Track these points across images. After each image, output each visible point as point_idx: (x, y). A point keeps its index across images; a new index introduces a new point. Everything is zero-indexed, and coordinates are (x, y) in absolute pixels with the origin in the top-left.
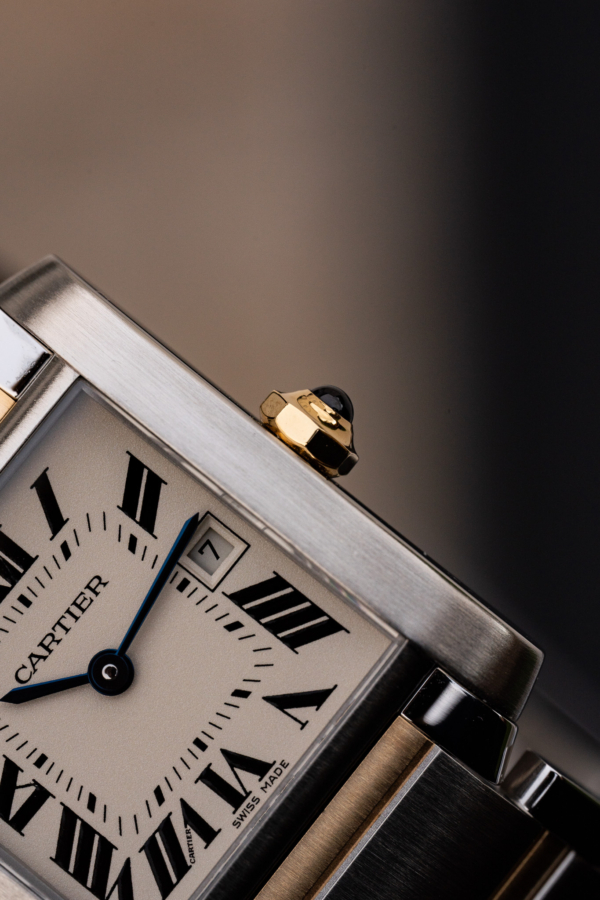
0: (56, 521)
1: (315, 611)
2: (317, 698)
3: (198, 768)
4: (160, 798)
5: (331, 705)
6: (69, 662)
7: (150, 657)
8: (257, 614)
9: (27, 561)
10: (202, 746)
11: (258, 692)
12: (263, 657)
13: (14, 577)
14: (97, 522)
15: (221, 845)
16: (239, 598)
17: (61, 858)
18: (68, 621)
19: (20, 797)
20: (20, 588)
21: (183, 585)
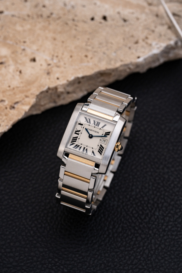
0: (103, 127)
1: (102, 152)
2: (94, 155)
3: (85, 147)
4: (81, 144)
6: (91, 133)
7: (94, 138)
8: (100, 147)
9: (98, 126)
10: (87, 146)
11: (93, 150)
12: (96, 149)
13: (96, 125)
14: (104, 131)
15: (79, 151)
16: (101, 145)
17: (73, 138)
18: (94, 131)
19: (77, 132)
20: (96, 126)
21: (100, 140)
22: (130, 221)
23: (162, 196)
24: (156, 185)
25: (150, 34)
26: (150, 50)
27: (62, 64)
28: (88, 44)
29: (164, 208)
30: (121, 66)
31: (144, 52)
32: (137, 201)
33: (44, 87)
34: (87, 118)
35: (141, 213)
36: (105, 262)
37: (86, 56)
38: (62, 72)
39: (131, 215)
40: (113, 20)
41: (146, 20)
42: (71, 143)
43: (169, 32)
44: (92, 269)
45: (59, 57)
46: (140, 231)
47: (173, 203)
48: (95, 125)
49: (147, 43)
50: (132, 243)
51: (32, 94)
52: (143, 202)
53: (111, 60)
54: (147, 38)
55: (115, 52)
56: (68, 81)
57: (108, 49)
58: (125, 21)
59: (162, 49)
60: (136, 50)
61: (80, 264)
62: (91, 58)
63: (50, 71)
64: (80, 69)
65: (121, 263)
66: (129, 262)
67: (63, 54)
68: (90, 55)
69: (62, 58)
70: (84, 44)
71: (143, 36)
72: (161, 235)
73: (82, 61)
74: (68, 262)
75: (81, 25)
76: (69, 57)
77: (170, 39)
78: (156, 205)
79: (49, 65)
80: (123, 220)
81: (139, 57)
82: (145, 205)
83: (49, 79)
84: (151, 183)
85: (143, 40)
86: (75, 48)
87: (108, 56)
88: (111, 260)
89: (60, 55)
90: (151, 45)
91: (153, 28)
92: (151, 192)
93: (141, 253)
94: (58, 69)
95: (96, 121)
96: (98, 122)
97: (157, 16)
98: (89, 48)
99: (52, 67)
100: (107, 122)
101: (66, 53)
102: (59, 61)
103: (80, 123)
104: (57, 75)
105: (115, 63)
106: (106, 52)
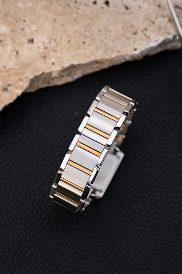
23: (141, 190)
24: (137, 178)
25: (150, 26)
26: (148, 43)
27: (59, 48)
28: (88, 30)
29: (141, 203)
30: (117, 57)
31: (141, 45)
32: (117, 192)
33: (39, 71)
35: (118, 205)
37: (84, 43)
38: (58, 58)
40: (115, 6)
41: (147, 10)
43: (169, 25)
45: (57, 41)
47: (150, 198)
49: (145, 35)
51: (26, 78)
52: (122, 194)
53: (108, 49)
54: (146, 29)
55: (113, 42)
56: (63, 67)
57: (106, 38)
58: (127, 8)
59: (160, 41)
60: (134, 42)
62: (89, 46)
63: (46, 55)
64: (76, 55)
67: (61, 38)
68: (88, 42)
69: (60, 42)
70: (83, 29)
71: (142, 27)
72: (135, 230)
73: (79, 48)
75: (82, 8)
76: (67, 41)
77: (169, 33)
78: (134, 199)
79: (46, 48)
81: (135, 50)
82: (123, 198)
83: (45, 63)
84: (132, 176)
85: (142, 32)
86: (74, 33)
87: (105, 45)
89: (58, 39)
90: (149, 37)
91: (154, 19)
92: (131, 185)
93: (114, 246)
94: (55, 54)
97: (159, 6)
98: (88, 34)
99: (49, 51)
101: (64, 38)
102: (57, 45)
104: (53, 60)
105: (112, 53)
106: (104, 40)
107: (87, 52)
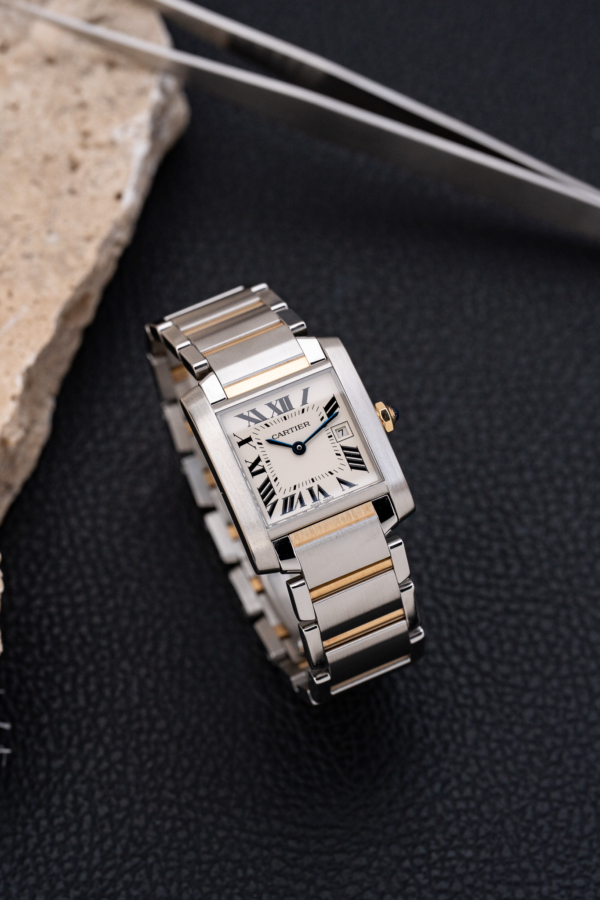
0: (304, 402)
1: (362, 463)
2: (350, 485)
3: (309, 486)
4: (295, 489)
5: (353, 489)
6: (290, 439)
7: (310, 447)
8: (346, 455)
9: (291, 408)
10: (313, 480)
11: (336, 475)
12: (342, 467)
13: (286, 411)
14: (315, 408)
15: (304, 508)
16: (344, 448)
17: (260, 490)
18: (294, 430)
19: (257, 468)
20: (285, 414)
21: (330, 437)
22: (482, 603)
23: (490, 482)
24: (447, 470)
25: (84, 119)
26: (127, 157)
29: (524, 505)
30: (100, 250)
31: (117, 174)
32: (445, 545)
34: (246, 414)
35: (484, 564)
36: (532, 747)
39: (469, 589)
41: (35, 95)
42: (269, 508)
43: (120, 75)
44: (521, 791)
46: (530, 607)
47: (528, 476)
48: (279, 413)
49: (99, 146)
50: (543, 649)
52: (463, 535)
53: (60, 259)
54: (86, 134)
55: (50, 232)
56: (13, 398)
57: (25, 240)
59: (145, 131)
60: (94, 183)
61: (484, 808)
62: (10, 295)
64: (11, 343)
65: (570, 716)
66: (585, 698)
71: (70, 139)
72: (586, 570)
74: (453, 830)
77: (143, 92)
78: (498, 515)
80: (463, 617)
81: (119, 197)
82: (475, 538)
84: (432, 477)
85: (84, 146)
87: (41, 255)
88: (538, 731)
90: (112, 144)
91: (74, 99)
92: (454, 497)
93: (588, 652)
95: (273, 400)
96: (281, 400)
97: (50, 61)
100: (301, 380)
103: (240, 440)
105: (80, 257)
106: (28, 248)
107: (24, 311)
